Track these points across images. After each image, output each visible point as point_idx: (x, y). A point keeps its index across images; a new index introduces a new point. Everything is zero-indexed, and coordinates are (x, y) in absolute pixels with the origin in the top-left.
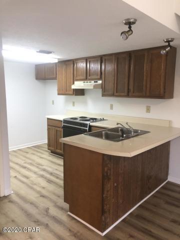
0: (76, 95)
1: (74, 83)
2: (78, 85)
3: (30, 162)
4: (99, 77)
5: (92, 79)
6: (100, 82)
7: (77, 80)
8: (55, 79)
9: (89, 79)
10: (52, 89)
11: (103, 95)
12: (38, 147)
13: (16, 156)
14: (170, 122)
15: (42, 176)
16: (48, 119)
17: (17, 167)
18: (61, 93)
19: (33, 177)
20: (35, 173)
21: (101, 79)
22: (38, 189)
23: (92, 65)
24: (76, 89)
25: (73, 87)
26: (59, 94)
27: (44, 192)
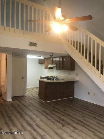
2: (50, 66)
6: (56, 65)
7: (50, 64)
8: (44, 63)
9: (53, 64)
10: (43, 66)
12: (37, 87)
14: (74, 78)
16: (41, 77)
17: (29, 91)
18: (45, 68)
25: (48, 66)
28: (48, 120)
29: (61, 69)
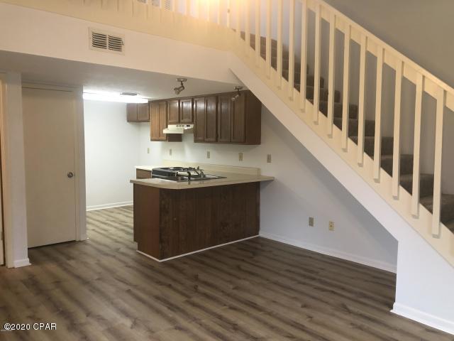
0: (169, 141)
1: (167, 127)
2: (172, 129)
3: (113, 219)
4: (191, 120)
5: (185, 123)
6: (191, 126)
7: (171, 124)
8: (148, 121)
9: (182, 123)
10: (146, 132)
11: (196, 141)
12: (127, 207)
13: (98, 215)
14: (259, 169)
15: (122, 230)
16: (137, 170)
17: (97, 223)
18: (154, 138)
19: (112, 230)
20: (116, 228)
21: (192, 122)
22: (115, 238)
23: (185, 105)
24: (169, 134)
25: (165, 131)
26: (152, 140)
27: (119, 240)
28: (178, 331)
29: (212, 139)
